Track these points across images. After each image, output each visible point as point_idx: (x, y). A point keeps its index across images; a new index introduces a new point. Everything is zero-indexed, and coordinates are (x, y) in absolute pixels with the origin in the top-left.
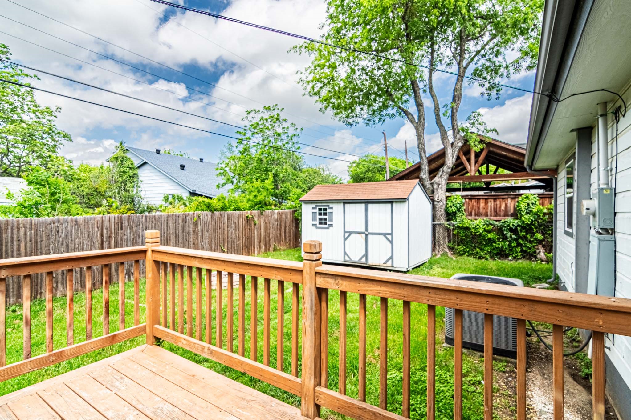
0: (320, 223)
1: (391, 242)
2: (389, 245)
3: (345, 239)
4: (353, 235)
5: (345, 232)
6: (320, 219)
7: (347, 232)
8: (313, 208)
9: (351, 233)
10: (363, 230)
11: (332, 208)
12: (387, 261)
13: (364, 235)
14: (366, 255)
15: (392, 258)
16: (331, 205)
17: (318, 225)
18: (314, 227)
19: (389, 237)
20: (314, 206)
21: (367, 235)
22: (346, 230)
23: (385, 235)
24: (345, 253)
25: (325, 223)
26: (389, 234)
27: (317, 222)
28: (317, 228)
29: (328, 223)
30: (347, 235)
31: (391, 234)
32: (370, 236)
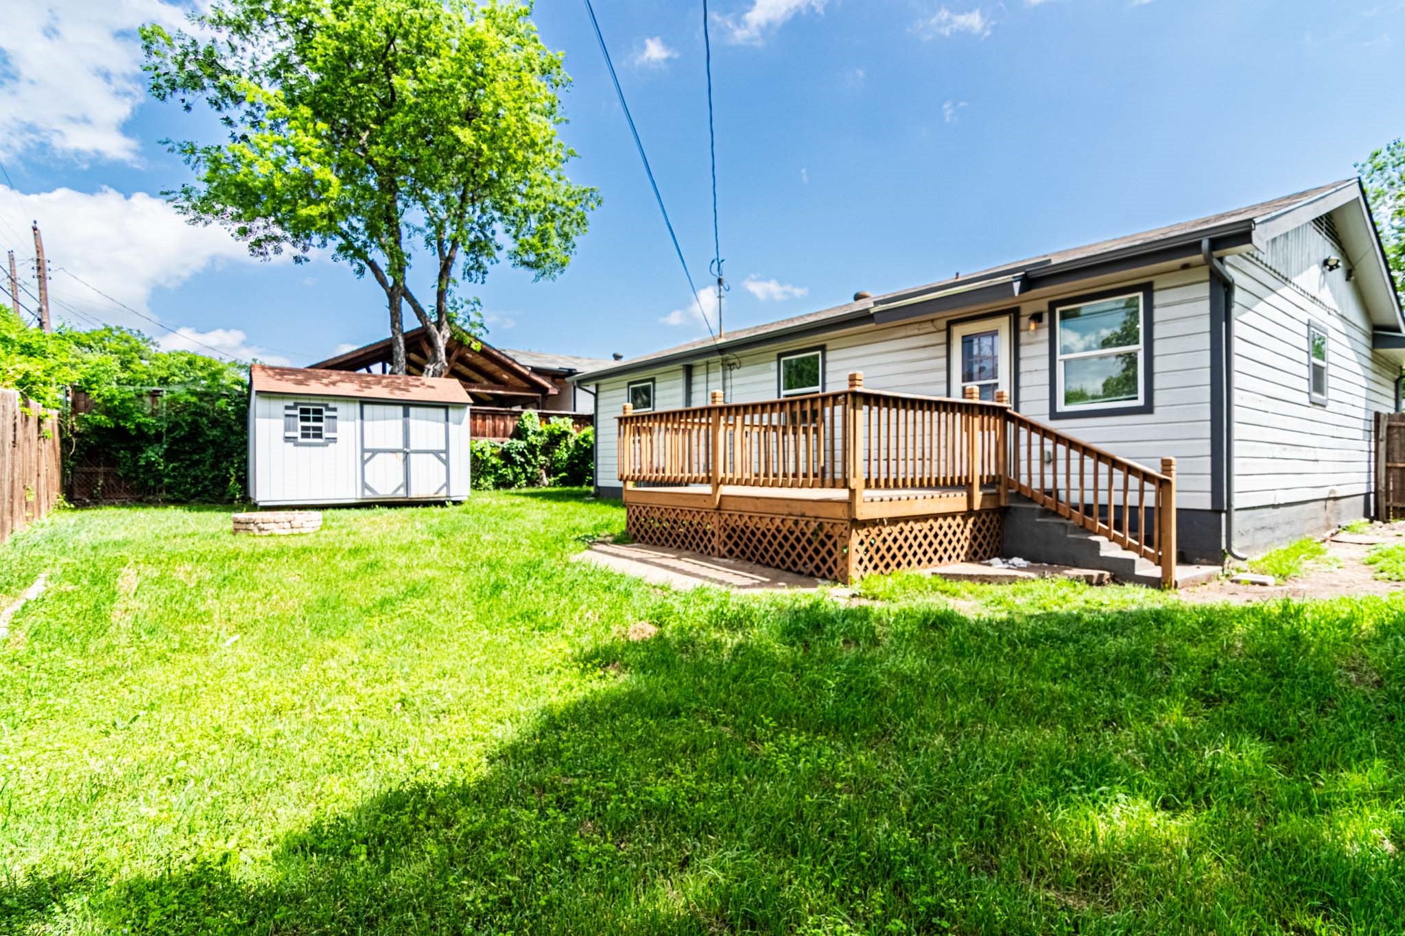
0: (304, 436)
1: (446, 462)
2: (443, 467)
3: (364, 462)
4: (379, 456)
5: (364, 451)
6: (304, 428)
7: (368, 451)
8: (287, 408)
9: (374, 452)
10: (400, 446)
11: (335, 410)
12: (441, 489)
13: (401, 456)
14: (407, 485)
15: (447, 485)
16: (332, 405)
17: (300, 440)
18: (290, 445)
19: (443, 456)
20: (291, 403)
21: (407, 454)
22: (366, 447)
23: (436, 453)
24: (365, 486)
25: (320, 436)
26: (442, 452)
27: (298, 434)
28: (297, 445)
29: (326, 435)
30: (367, 455)
31: (446, 451)
32: (412, 457)
